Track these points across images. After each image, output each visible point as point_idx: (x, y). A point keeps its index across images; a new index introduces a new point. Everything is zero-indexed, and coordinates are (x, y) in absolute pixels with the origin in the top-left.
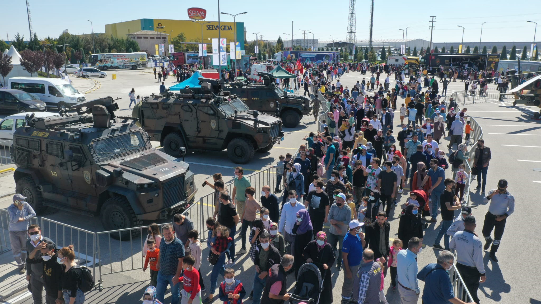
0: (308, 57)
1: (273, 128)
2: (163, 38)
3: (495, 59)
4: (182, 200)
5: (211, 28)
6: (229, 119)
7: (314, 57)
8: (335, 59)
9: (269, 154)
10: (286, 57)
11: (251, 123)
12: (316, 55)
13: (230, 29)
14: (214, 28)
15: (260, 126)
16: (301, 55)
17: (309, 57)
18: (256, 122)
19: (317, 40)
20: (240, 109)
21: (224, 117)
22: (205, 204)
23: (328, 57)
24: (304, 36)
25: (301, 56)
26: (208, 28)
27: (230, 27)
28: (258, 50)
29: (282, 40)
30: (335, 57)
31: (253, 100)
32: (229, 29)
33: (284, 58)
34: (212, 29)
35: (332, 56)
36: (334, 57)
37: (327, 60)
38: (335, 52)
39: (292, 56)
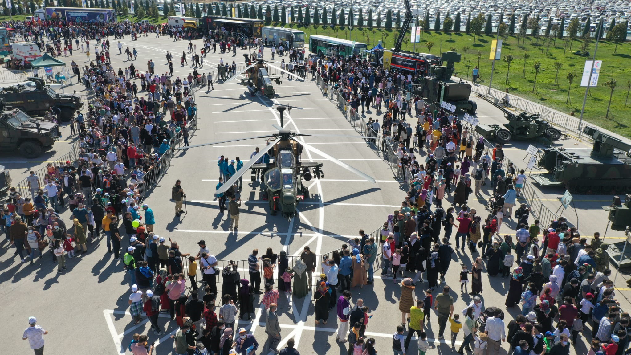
1: (52, 132)
3: (260, 25)
4: (6, 186)
6: (17, 129)
7: (86, 15)
9: (52, 147)
11: (36, 130)
15: (43, 132)
16: (69, 13)
18: (39, 129)
20: (23, 119)
21: (13, 128)
22: (21, 187)
23: (102, 16)
28: (10, 4)
31: (29, 103)
33: (48, 16)
37: (101, 19)
38: (109, 11)
39: (58, 14)
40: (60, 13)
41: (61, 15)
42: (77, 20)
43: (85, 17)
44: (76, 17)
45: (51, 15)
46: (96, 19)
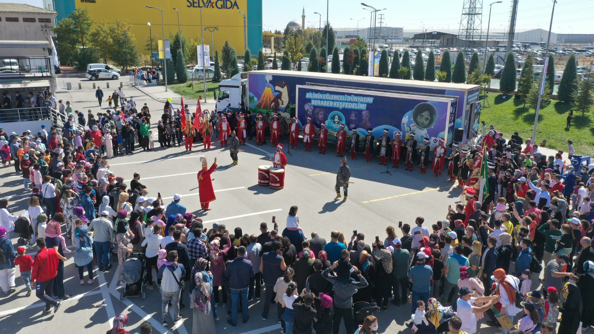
0: (336, 105)
2: (41, 20)
5: (196, 5)
7: (363, 107)
8: (462, 123)
10: (259, 97)
12: (370, 100)
13: (235, 7)
14: (201, 4)
16: (308, 95)
17: (341, 105)
19: (402, 29)
23: (426, 114)
24: (381, 22)
25: (309, 100)
26: (189, 5)
27: (235, 2)
29: (331, 29)
30: (460, 115)
32: (232, 7)
33: (251, 99)
34: (199, 7)
35: (449, 109)
36: (455, 115)
37: (421, 126)
38: (461, 93)
39: (279, 95)
40: (284, 91)
41: (285, 98)
42: (328, 122)
43: (360, 112)
44: (328, 110)
45: (259, 96)
46: (398, 125)
